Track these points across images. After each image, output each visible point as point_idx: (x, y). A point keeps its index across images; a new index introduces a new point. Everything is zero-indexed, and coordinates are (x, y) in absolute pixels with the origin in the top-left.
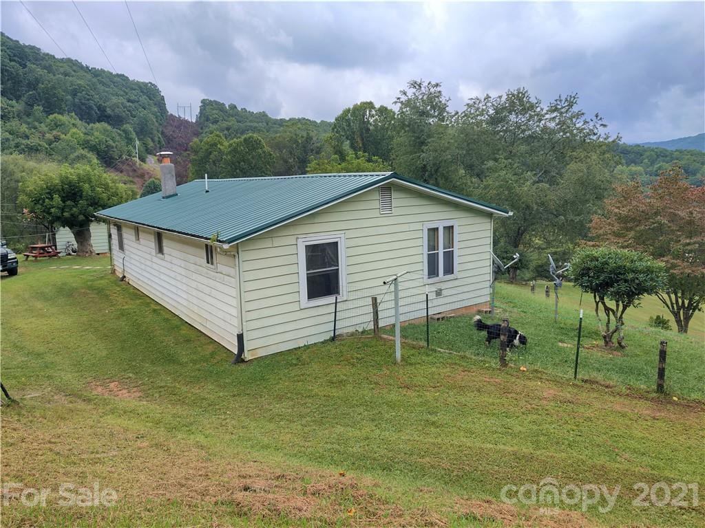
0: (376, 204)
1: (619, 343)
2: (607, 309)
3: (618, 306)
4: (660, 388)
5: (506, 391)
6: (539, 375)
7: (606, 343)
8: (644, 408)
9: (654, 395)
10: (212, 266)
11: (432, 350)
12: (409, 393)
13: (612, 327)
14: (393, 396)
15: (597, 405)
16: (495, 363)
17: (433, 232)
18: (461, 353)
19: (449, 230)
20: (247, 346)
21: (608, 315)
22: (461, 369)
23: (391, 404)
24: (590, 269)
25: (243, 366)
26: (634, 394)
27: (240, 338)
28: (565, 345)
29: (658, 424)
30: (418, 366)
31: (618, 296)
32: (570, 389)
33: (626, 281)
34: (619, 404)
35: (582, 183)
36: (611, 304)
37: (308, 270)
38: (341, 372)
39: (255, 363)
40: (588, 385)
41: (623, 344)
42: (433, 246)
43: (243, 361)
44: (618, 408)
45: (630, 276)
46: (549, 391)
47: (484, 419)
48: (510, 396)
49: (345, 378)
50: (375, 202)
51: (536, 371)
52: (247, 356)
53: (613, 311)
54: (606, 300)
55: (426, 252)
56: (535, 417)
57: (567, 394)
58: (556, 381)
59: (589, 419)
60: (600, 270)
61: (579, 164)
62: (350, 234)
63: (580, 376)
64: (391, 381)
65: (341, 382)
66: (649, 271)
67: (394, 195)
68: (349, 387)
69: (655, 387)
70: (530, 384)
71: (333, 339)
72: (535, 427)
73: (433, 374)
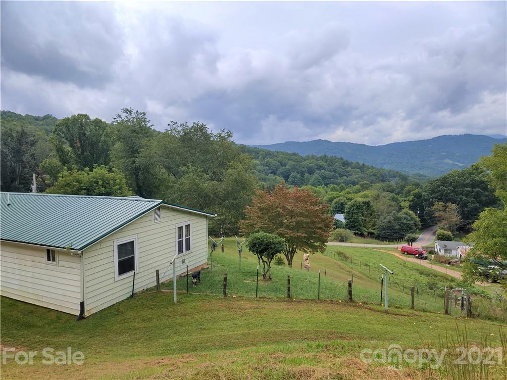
0: (153, 218)
1: (269, 277)
2: (264, 262)
3: (268, 260)
4: (289, 296)
5: (230, 308)
6: (242, 298)
7: (264, 278)
8: (284, 305)
9: (287, 299)
10: (53, 262)
11: (190, 294)
12: (187, 317)
13: (266, 270)
14: (179, 321)
15: (267, 307)
16: (222, 296)
17: (180, 228)
18: (205, 293)
19: (188, 226)
20: (86, 308)
21: (264, 264)
22: (207, 301)
23: (181, 325)
24: (256, 244)
25: (84, 321)
26: (280, 300)
27: (82, 304)
28: (248, 281)
29: (290, 311)
30: (186, 304)
31: (268, 256)
32: (255, 302)
33: (271, 248)
34: (275, 306)
35: (236, 181)
36: (265, 259)
37: (119, 258)
38: (147, 313)
39: (91, 317)
40: (262, 299)
41: (271, 277)
42: (180, 236)
43: (83, 318)
44: (275, 307)
45: (273, 246)
46: (248, 305)
47: (225, 322)
48: (232, 310)
49: (150, 316)
50: (152, 217)
51: (240, 297)
52: (86, 314)
53: (266, 262)
54: (263, 257)
55: (177, 240)
56: (245, 317)
57: (255, 305)
58: (249, 300)
59: (265, 314)
60: (260, 244)
61: (233, 170)
62: (140, 235)
63: (258, 296)
64: (176, 314)
65: (149, 319)
66: (280, 243)
67: (162, 211)
68: (155, 321)
69: (286, 296)
70: (239, 303)
71: (132, 296)
72: (247, 322)
73: (194, 306)
